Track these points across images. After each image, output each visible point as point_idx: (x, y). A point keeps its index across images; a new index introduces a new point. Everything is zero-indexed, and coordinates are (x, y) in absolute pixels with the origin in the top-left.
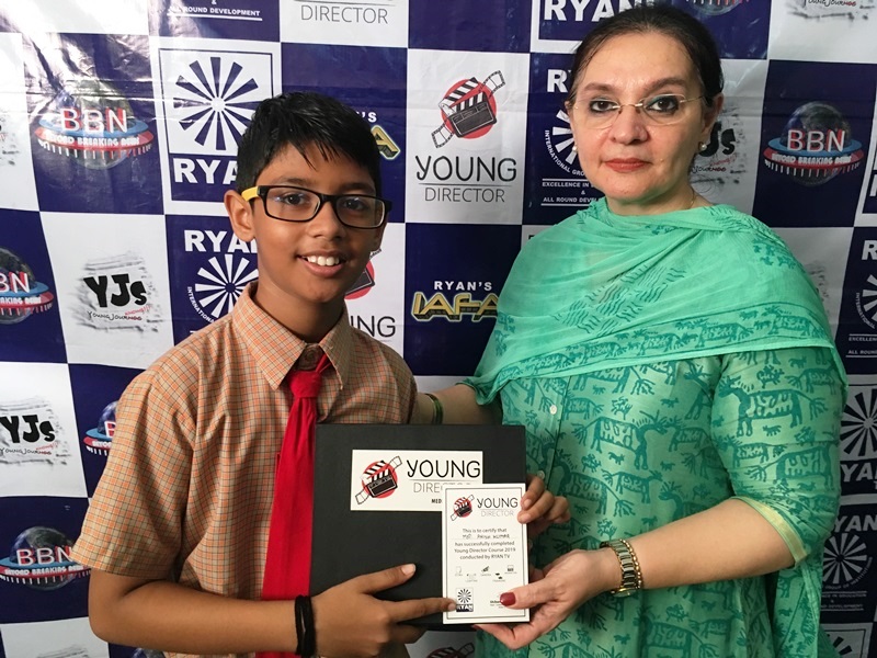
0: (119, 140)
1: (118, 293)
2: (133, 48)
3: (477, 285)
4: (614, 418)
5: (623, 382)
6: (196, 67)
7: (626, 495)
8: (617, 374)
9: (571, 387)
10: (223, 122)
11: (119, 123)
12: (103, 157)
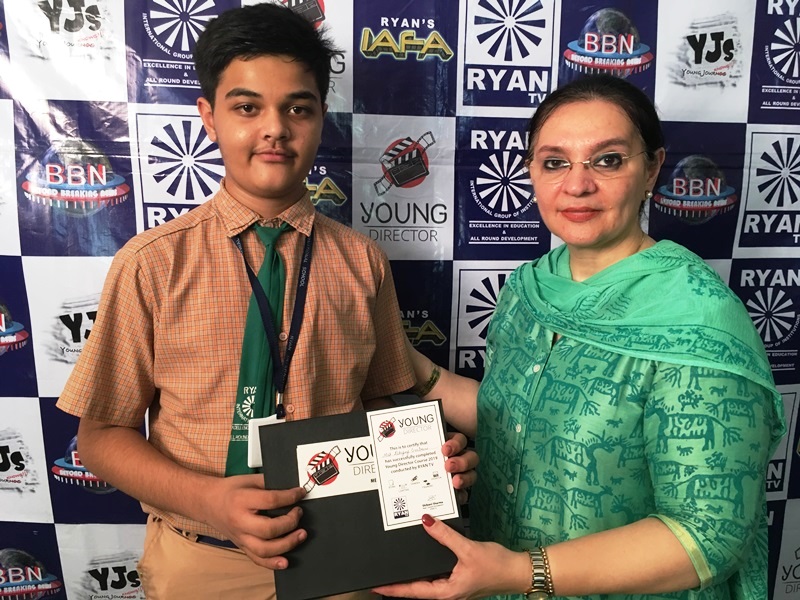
0: (98, 192)
2: (113, 113)
3: (416, 313)
4: (566, 437)
5: (573, 404)
6: (169, 129)
7: (579, 510)
8: (569, 396)
9: (533, 408)
10: (193, 175)
11: (99, 177)
12: (84, 207)
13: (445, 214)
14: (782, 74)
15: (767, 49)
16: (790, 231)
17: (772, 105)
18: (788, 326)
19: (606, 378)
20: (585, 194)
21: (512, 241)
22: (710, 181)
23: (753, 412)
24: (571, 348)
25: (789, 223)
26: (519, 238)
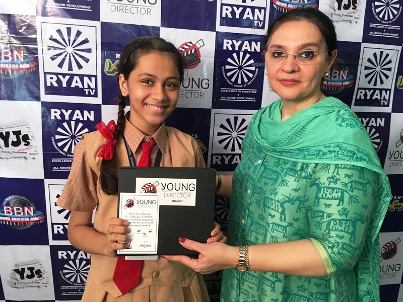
0: (19, 65)
1: (15, 140)
5: (276, 181)
6: (59, 31)
9: (256, 182)
10: (72, 58)
11: (19, 57)
12: (10, 73)
13: (209, 84)
14: (379, 18)
15: (373, 5)
16: (379, 99)
17: (374, 34)
18: (376, 146)
19: (293, 168)
20: (293, 72)
21: (242, 99)
22: (342, 72)
23: (366, 189)
25: (379, 94)
26: (246, 98)
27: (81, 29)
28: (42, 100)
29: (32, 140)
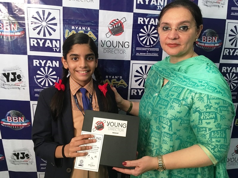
0: (14, 33)
1: (13, 78)
3: (118, 77)
4: (163, 116)
6: (38, 13)
8: (166, 103)
9: (154, 107)
11: (15, 28)
12: (10, 38)
14: (237, 4)
17: (234, 14)
18: (235, 85)
19: (177, 98)
20: (175, 39)
21: (150, 55)
22: (214, 38)
24: (167, 89)
26: (152, 54)
27: (51, 11)
28: (28, 54)
29: (22, 78)
